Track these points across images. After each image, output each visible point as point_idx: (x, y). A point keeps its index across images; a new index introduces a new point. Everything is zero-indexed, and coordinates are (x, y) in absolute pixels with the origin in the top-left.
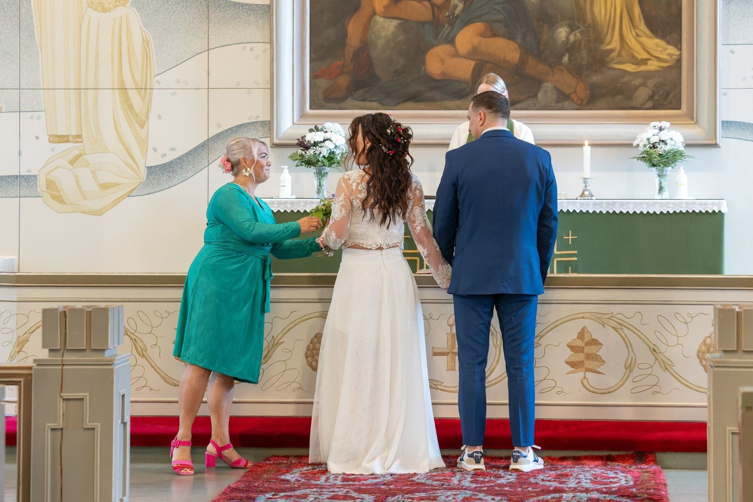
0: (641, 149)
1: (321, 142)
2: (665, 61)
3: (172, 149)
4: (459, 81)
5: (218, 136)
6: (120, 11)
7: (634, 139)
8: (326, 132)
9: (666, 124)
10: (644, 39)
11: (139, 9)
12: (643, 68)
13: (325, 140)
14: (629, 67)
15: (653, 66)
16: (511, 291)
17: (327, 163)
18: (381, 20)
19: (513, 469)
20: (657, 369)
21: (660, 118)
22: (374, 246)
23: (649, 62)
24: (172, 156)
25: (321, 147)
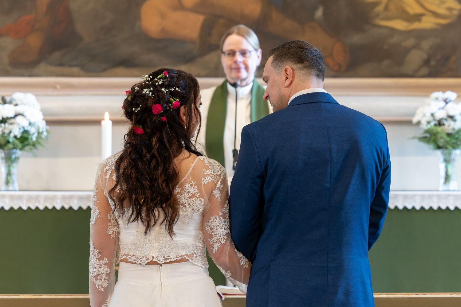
0: (424, 126)
1: (11, 118)
4: (183, 41)
7: (413, 115)
8: (16, 105)
9: (451, 95)
13: (16, 116)
14: (399, 25)
15: (428, 23)
17: (20, 145)
21: (444, 88)
22: (143, 260)
23: (424, 19)
25: (11, 124)
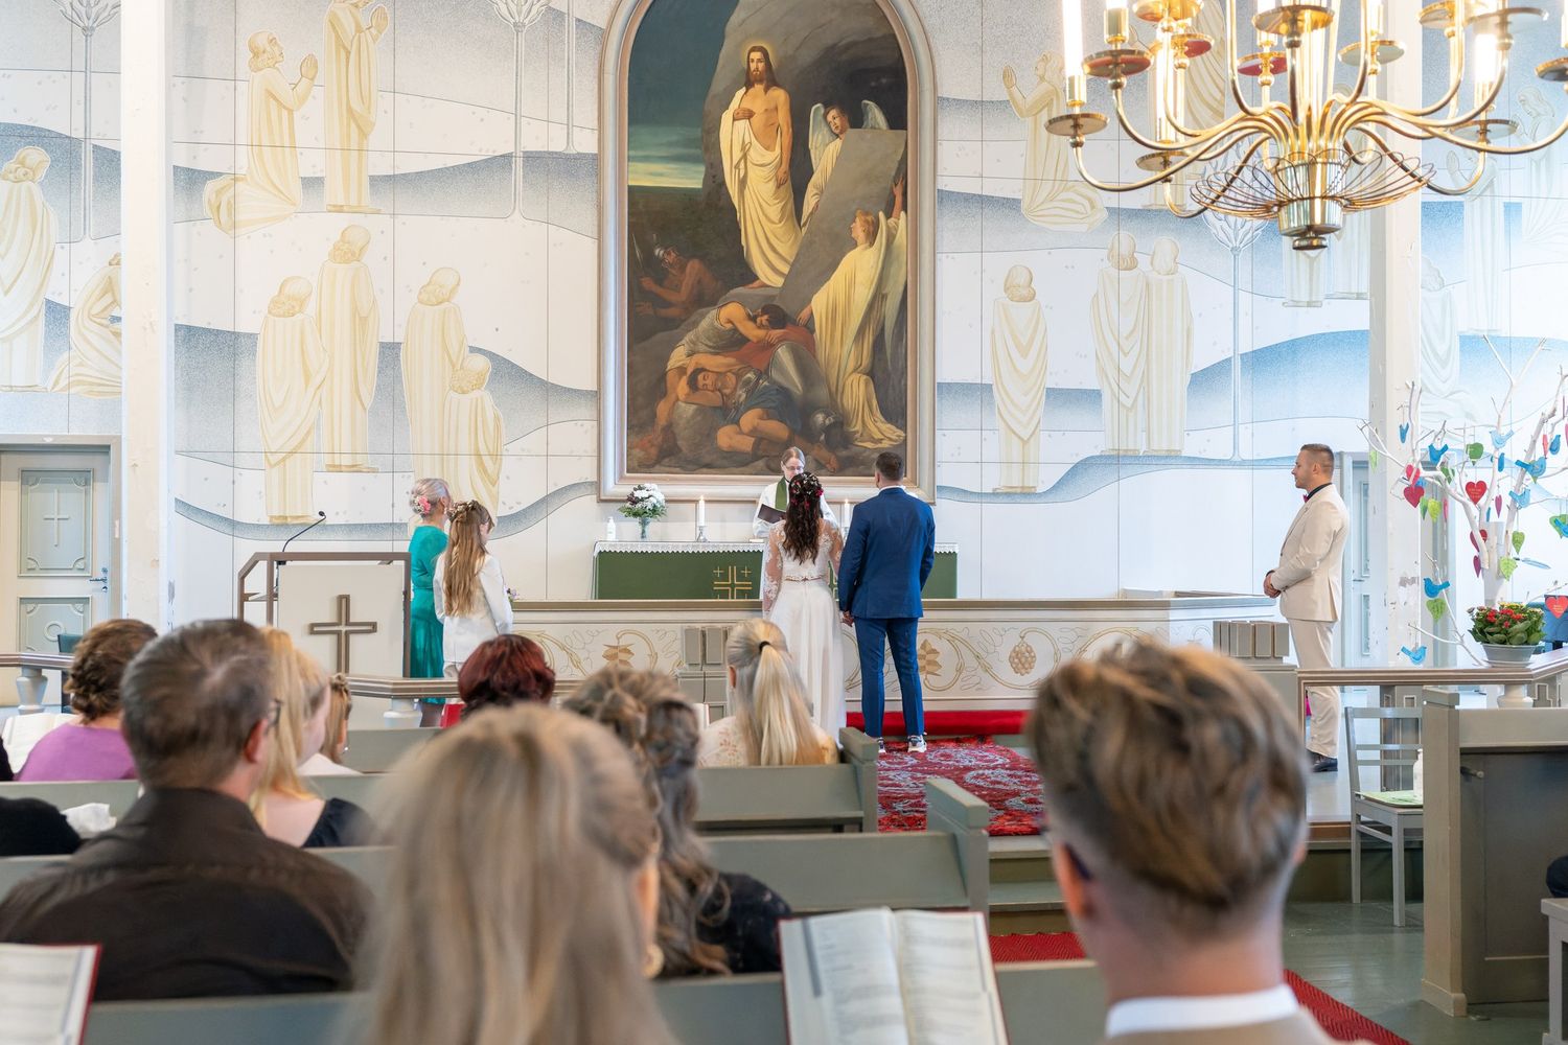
1: (645, 498)
2: (896, 441)
3: (519, 503)
4: (742, 454)
5: (554, 493)
6: (476, 394)
8: (648, 490)
10: (879, 424)
11: (492, 392)
12: (879, 445)
13: (650, 496)
14: (869, 445)
15: (886, 444)
16: (906, 616)
17: (652, 515)
18: (683, 405)
19: (912, 752)
20: (980, 671)
22: (801, 578)
23: (884, 442)
24: (517, 509)
25: (646, 502)
